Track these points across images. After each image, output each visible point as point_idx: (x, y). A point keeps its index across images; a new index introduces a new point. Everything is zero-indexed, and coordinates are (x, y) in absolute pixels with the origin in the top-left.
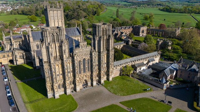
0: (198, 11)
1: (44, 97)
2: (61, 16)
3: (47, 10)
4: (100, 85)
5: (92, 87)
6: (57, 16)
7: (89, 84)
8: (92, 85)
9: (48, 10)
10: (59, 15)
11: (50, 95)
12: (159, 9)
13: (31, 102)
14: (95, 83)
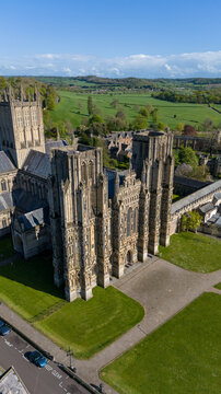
0: (219, 99)
1: (58, 299)
2: (38, 118)
3: (9, 106)
4: (154, 258)
5: (140, 264)
6: (30, 118)
7: (135, 258)
8: (140, 259)
9: (12, 104)
10: (34, 115)
11: (74, 294)
12: (152, 96)
13: (37, 317)
14: (145, 255)
